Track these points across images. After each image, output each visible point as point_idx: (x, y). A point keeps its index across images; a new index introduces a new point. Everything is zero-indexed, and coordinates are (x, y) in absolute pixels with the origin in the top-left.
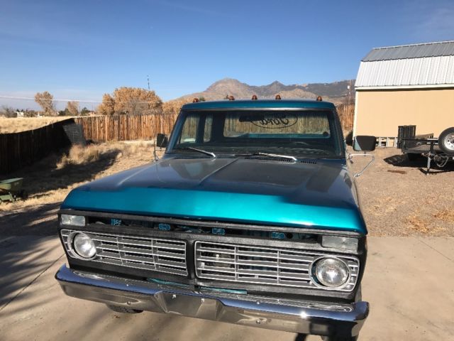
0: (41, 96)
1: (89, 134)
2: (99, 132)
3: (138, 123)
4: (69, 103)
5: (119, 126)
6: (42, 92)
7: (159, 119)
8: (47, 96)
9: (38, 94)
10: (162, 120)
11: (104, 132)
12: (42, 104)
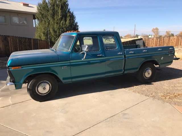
0: (154, 29)
1: (147, 44)
2: (151, 44)
3: (168, 40)
4: (167, 32)
5: (160, 41)
6: (155, 28)
7: (179, 38)
8: (157, 29)
9: (153, 29)
10: (180, 39)
11: (153, 44)
12: (154, 32)
